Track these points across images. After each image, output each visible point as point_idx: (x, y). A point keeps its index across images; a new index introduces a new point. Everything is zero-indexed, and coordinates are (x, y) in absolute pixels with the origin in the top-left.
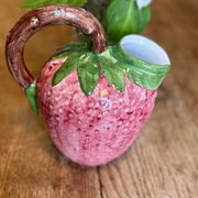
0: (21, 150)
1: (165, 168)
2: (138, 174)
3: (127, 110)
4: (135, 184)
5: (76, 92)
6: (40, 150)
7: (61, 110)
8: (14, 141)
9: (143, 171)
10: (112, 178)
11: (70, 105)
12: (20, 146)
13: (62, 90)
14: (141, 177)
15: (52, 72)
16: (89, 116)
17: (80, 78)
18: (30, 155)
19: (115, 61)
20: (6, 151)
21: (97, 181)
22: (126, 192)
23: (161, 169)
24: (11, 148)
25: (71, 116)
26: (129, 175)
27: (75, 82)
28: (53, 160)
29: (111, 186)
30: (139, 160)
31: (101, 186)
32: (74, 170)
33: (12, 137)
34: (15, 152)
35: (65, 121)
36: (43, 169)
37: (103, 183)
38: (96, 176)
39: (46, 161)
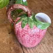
3: (33, 34)
5: (20, 27)
16: (22, 34)
25: (18, 33)
27: (20, 24)
37: (24, 52)
38: (22, 50)
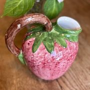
0: (19, 81)
1: (84, 70)
2: (74, 76)
3: (70, 55)
4: (74, 82)
5: (46, 53)
6: (28, 79)
7: (40, 63)
8: (14, 77)
9: (76, 75)
10: (64, 82)
11: (44, 60)
12: (18, 79)
13: (38, 54)
14: (76, 78)
15: (31, 46)
16: (54, 63)
17: (45, 46)
18: (24, 82)
19: (58, 33)
20: (13, 84)
21: (58, 86)
22: (73, 86)
23: (83, 71)
24: (15, 82)
25: (45, 65)
26: (70, 78)
28: (36, 81)
29: (65, 86)
30: (73, 70)
31: (61, 87)
32: (47, 84)
33: (13, 76)
34: (17, 83)
35: (43, 67)
36: (33, 87)
39: (33, 83)
